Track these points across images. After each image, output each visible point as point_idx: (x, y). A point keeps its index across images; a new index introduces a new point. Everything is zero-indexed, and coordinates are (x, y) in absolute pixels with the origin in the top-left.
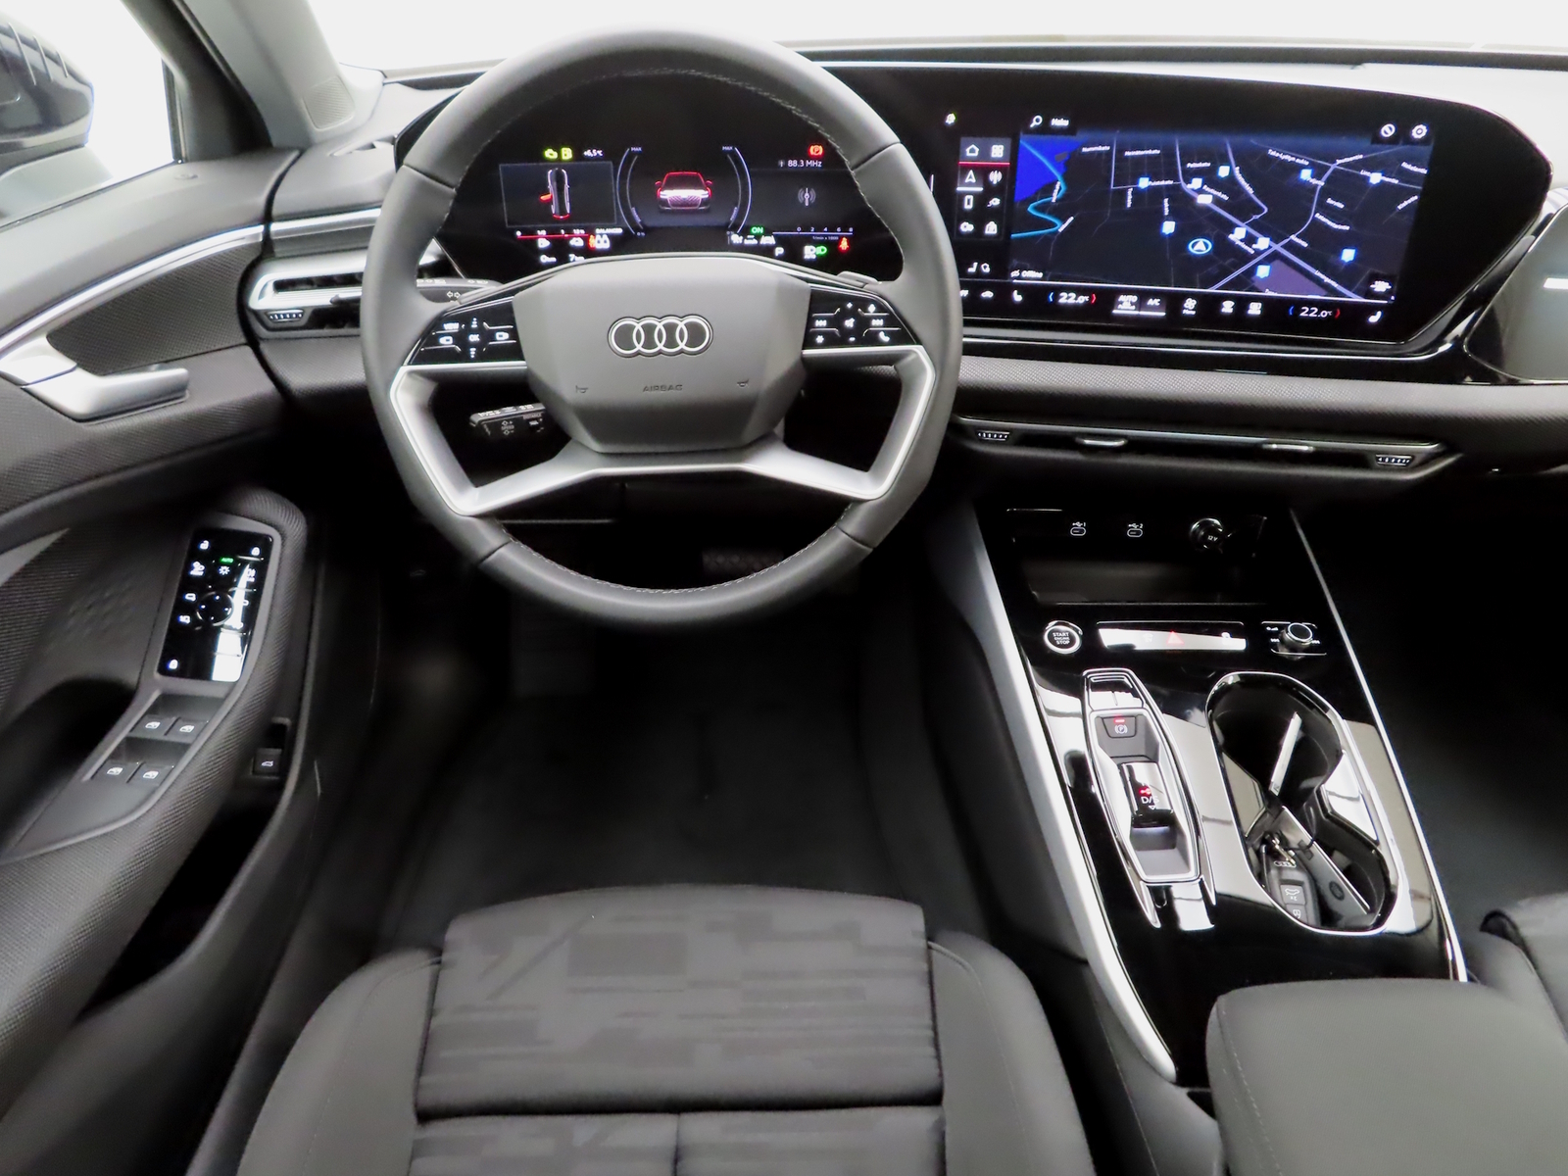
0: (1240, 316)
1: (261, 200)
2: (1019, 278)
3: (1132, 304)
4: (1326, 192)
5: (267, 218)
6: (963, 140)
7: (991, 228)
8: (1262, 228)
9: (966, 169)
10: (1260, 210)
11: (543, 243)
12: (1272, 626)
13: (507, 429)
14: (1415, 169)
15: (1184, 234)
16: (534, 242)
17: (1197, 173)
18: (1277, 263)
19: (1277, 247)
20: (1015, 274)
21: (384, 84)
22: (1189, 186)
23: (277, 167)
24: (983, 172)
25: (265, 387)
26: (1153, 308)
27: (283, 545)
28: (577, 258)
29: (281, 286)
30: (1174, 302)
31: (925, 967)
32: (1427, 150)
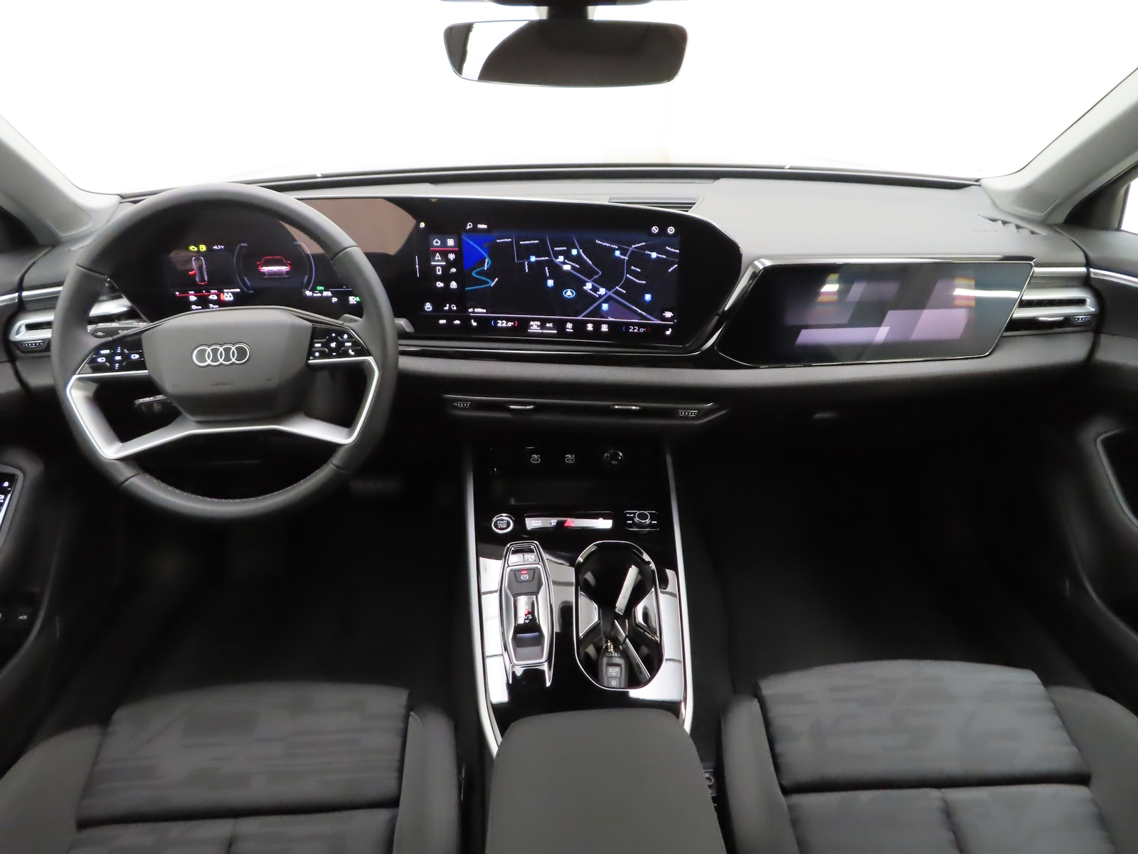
0: (597, 332)
1: (17, 278)
2: (474, 312)
3: (538, 326)
4: (630, 263)
5: (20, 288)
6: (431, 237)
7: (454, 285)
8: (600, 282)
9: (435, 252)
10: (597, 273)
11: (193, 298)
12: (630, 513)
13: (157, 407)
14: (673, 250)
15: (560, 286)
16: (187, 298)
17: (561, 253)
18: (611, 302)
19: (610, 293)
20: (471, 310)
21: (120, 203)
22: (557, 260)
23: (31, 259)
24: (444, 254)
25: (14, 386)
26: (550, 328)
27: (24, 480)
28: (214, 307)
29: (30, 327)
30: (560, 325)
31: (401, 725)
32: (676, 240)
